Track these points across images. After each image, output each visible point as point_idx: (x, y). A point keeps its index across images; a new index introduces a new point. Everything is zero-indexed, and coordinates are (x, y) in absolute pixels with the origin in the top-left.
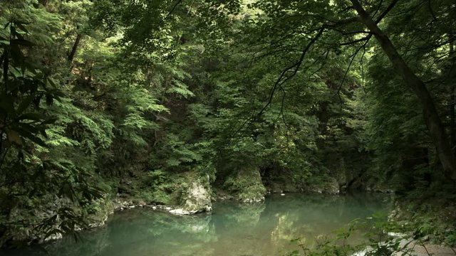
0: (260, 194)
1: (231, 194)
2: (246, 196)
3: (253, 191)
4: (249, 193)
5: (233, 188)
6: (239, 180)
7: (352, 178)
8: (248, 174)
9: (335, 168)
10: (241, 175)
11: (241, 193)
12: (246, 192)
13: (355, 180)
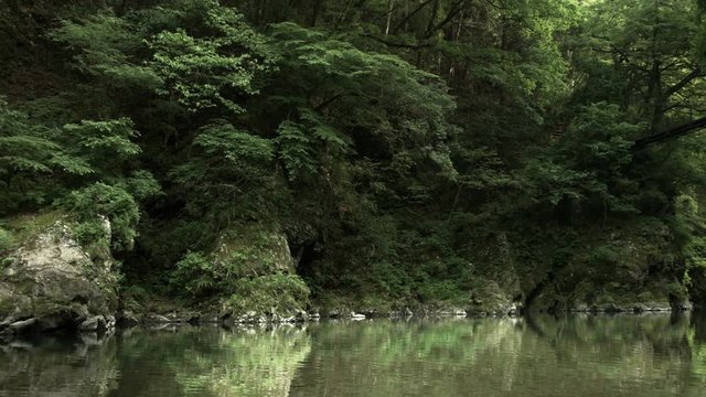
0: (291, 299)
1: (192, 306)
2: (243, 303)
3: (268, 290)
4: (257, 293)
5: (202, 282)
6: (223, 255)
7: (533, 284)
8: (254, 240)
9: (486, 260)
10: (230, 241)
11: (228, 296)
12: (246, 293)
13: (540, 287)
